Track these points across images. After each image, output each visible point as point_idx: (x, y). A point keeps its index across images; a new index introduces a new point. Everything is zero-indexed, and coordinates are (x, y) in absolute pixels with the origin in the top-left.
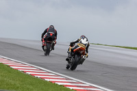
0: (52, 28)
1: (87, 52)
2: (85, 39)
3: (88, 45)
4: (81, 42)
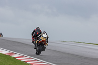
0: (38, 29)
1: (47, 42)
2: (45, 34)
3: (48, 37)
4: (43, 36)
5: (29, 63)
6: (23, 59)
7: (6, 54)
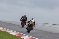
2: (33, 20)
3: (35, 22)
4: (32, 21)
5: (17, 36)
6: (14, 34)
7: (4, 31)
